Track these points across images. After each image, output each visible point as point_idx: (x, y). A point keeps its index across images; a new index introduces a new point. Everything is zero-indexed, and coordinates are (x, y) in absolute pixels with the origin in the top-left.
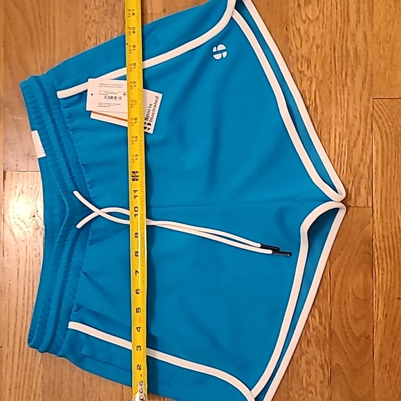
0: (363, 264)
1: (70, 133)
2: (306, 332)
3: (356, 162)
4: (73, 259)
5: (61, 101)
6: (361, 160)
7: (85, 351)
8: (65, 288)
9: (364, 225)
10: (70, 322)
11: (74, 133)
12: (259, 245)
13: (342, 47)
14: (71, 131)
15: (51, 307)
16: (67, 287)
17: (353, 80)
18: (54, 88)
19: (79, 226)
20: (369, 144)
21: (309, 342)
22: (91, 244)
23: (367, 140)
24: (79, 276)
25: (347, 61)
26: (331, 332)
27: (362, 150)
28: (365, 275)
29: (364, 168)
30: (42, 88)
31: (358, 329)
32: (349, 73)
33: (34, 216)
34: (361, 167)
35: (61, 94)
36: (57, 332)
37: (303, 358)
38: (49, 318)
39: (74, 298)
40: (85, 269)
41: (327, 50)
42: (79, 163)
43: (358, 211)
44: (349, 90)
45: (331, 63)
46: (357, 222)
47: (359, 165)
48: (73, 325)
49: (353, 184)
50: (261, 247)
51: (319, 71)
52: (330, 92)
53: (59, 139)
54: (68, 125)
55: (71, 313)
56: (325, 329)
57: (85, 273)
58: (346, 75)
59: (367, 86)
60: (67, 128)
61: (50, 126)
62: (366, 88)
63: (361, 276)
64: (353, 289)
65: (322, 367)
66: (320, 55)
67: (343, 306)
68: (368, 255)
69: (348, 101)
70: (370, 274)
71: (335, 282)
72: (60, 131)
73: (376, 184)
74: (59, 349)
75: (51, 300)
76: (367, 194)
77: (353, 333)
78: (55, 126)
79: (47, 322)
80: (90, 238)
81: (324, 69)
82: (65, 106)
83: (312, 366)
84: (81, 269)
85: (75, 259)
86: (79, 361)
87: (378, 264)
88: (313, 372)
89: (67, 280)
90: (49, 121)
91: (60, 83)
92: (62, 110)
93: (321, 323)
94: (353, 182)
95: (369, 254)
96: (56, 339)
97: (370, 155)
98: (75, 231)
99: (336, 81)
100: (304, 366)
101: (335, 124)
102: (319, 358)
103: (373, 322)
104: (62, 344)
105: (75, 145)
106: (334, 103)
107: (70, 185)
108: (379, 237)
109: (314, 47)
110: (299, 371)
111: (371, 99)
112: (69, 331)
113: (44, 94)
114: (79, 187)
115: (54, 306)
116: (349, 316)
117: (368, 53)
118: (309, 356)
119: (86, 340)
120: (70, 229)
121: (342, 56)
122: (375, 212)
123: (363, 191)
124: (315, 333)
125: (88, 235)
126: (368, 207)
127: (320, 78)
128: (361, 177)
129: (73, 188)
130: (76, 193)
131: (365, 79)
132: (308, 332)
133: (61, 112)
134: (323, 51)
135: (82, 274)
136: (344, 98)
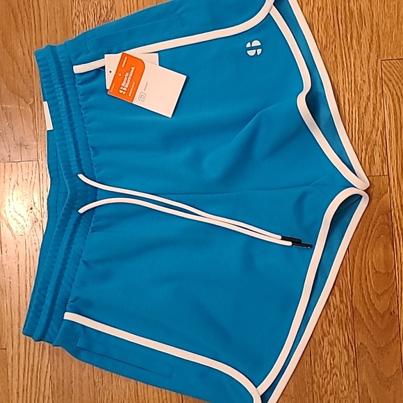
0: (382, 236)
1: (82, 111)
2: (327, 312)
3: (368, 129)
4: (73, 246)
5: (76, 76)
6: (374, 126)
8: (63, 276)
9: (381, 194)
10: (66, 313)
11: (85, 113)
13: (345, 8)
14: (84, 109)
15: (47, 296)
16: (65, 275)
17: (359, 43)
18: (71, 62)
19: (81, 211)
20: (381, 108)
21: (330, 322)
22: (93, 231)
23: (378, 105)
24: (78, 264)
25: (351, 23)
26: (354, 310)
27: (374, 116)
28: (386, 247)
29: (377, 135)
30: (57, 62)
31: (381, 306)
32: (355, 35)
33: (31, 209)
34: (374, 134)
35: (78, 69)
37: (326, 339)
38: (43, 307)
39: (71, 287)
40: (85, 257)
41: (329, 12)
42: (88, 144)
44: (355, 53)
45: (334, 26)
46: (373, 192)
47: (372, 132)
48: (69, 316)
49: (366, 153)
52: (336, 57)
53: (70, 118)
54: (80, 103)
55: (67, 303)
56: (347, 307)
57: (84, 262)
58: (351, 38)
59: (374, 47)
60: (80, 106)
61: (62, 103)
62: (374, 50)
63: (381, 250)
64: (372, 262)
65: (346, 347)
66: (323, 18)
67: (363, 281)
68: (387, 226)
69: (354, 65)
70: (391, 246)
71: (354, 257)
72: (72, 109)
73: (391, 151)
75: (47, 288)
76: (382, 161)
77: (376, 309)
78: (68, 104)
79: (41, 311)
80: (92, 225)
81: (328, 33)
82: (80, 82)
83: (335, 348)
84: (80, 257)
85: (76, 246)
87: (398, 234)
88: (337, 354)
89: (65, 268)
90: (62, 98)
91: (77, 57)
92: (77, 86)
93: (342, 302)
94: (366, 150)
96: (49, 329)
97: (383, 121)
98: (77, 215)
99: (341, 44)
100: (327, 348)
101: (343, 90)
102: (341, 338)
103: (398, 297)
104: (56, 336)
105: (86, 126)
106: (340, 69)
107: (75, 168)
108: (397, 206)
110: (322, 353)
111: (379, 61)
112: (64, 321)
113: (59, 68)
114: (84, 171)
115: (49, 296)
116: (371, 293)
117: (373, 13)
118: (332, 337)
120: (71, 214)
121: (345, 18)
122: (392, 180)
123: (377, 159)
124: (336, 312)
125: (91, 221)
126: (383, 175)
127: (325, 43)
128: (374, 145)
129: (78, 171)
130: (81, 176)
131: (372, 41)
132: (329, 311)
133: (76, 88)
134: (324, 14)
135: (81, 263)
136: (350, 62)
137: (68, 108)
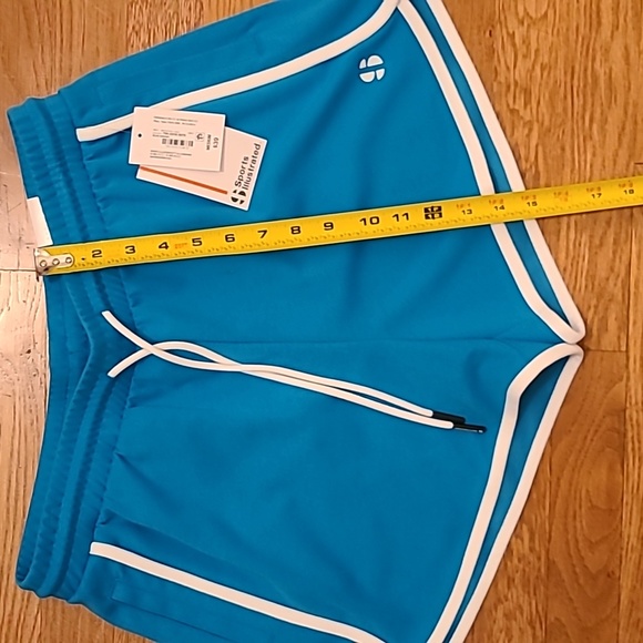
0: (608, 450)
1: (99, 204)
2: (506, 565)
3: (602, 272)
4: (102, 432)
5: (83, 146)
6: (612, 269)
7: (119, 594)
8: (86, 482)
9: (613, 383)
10: (93, 544)
11: (105, 207)
12: (430, 413)
13: (586, 70)
14: (101, 201)
15: (60, 516)
16: (89, 480)
17: (602, 130)
18: (72, 122)
19: (113, 373)
20: (626, 242)
21: (511, 581)
22: (133, 406)
23: (623, 235)
24: (111, 461)
25: (593, 95)
26: (550, 564)
27: (614, 253)
28: (611, 468)
29: (615, 285)
30: (50, 123)
31: (594, 561)
32: (597, 115)
33: (29, 352)
34: (611, 282)
36: (71, 561)
37: (501, 609)
38: (56, 536)
39: (102, 500)
40: (122, 448)
41: (559, 73)
43: (602, 359)
44: (594, 147)
45: (565, 97)
46: (599, 377)
47: (608, 279)
48: (98, 549)
49: (595, 312)
50: (433, 417)
51: (545, 110)
52: (563, 149)
53: (79, 216)
54: (95, 191)
55: (94, 527)
56: (539, 559)
57: (121, 457)
58: (591, 121)
59: (626, 140)
60: (94, 195)
61: (63, 192)
62: (625, 145)
63: (604, 471)
64: (588, 491)
65: (531, 623)
66: (547, 83)
67: (570, 519)
68: (616, 435)
69: (591, 166)
70: (619, 467)
71: (559, 479)
72: (81, 201)
73: (636, 312)
74: (74, 591)
75: (60, 505)
76: (619, 328)
77: (585, 566)
78: (72, 193)
79: (52, 543)
80: (131, 394)
81: (553, 107)
82: (91, 155)
83: (514, 622)
84: (114, 448)
85: (106, 432)
86: (109, 612)
87: (633, 449)
88: (516, 633)
89: (88, 469)
90: (62, 184)
92: (85, 161)
93: (532, 549)
94: (596, 307)
95: (618, 433)
96: (68, 573)
97: (627, 263)
98: (106, 382)
99: (573, 130)
100: (501, 622)
102: (526, 608)
103: (622, 549)
104: (80, 582)
105: (108, 228)
106: (567, 169)
107: (96, 301)
108: (637, 403)
109: (538, 69)
110: (492, 630)
111: (632, 164)
112: (91, 558)
114: (112, 305)
115: (65, 514)
116: (580, 538)
117: (629, 83)
118: (510, 605)
119: (121, 574)
120: (97, 379)
121: (585, 86)
122: (631, 360)
123: (612, 324)
124: (521, 566)
125: (128, 388)
126: (620, 351)
127: (546, 123)
128: (610, 300)
129: (101, 305)
130: (107, 315)
131: (623, 129)
132: (509, 563)
133: (84, 166)
134: (552, 75)
135: (116, 457)
136: (585, 161)
137: (75, 200)
